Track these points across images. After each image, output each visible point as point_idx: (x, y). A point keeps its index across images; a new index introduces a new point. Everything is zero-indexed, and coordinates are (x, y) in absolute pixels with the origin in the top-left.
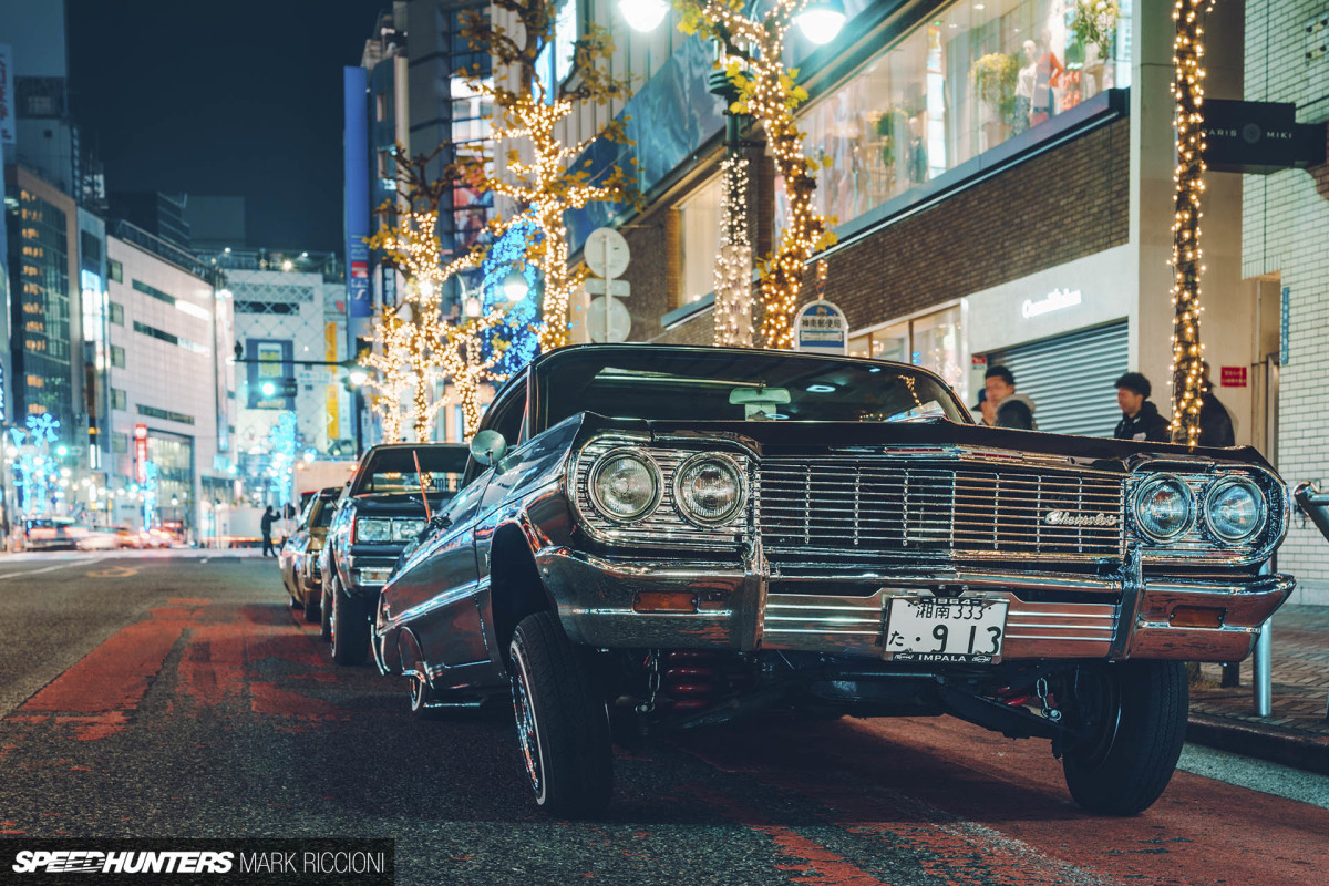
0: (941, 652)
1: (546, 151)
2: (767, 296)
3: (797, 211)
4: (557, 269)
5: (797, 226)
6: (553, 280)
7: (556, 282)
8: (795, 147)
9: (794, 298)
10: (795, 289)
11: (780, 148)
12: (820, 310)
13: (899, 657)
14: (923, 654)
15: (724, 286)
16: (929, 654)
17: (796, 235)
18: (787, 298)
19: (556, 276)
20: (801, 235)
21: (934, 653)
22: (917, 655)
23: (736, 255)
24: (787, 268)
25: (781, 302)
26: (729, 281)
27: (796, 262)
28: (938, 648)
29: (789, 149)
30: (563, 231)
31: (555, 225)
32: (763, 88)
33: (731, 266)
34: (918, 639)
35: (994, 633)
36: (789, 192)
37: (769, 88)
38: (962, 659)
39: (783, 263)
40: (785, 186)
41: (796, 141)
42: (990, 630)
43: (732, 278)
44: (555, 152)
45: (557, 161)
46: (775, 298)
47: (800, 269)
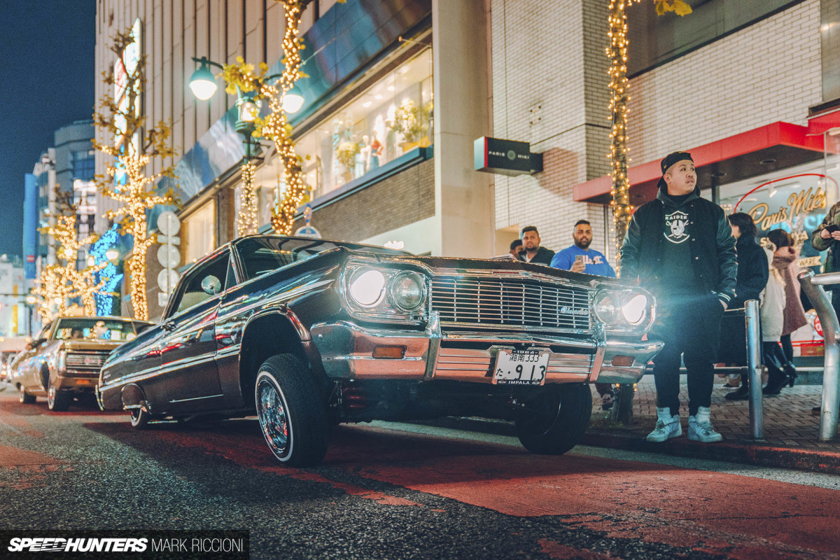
0: (518, 380)
1: (136, 179)
2: (276, 225)
3: (292, 183)
4: (141, 234)
5: (292, 190)
6: (138, 239)
7: (141, 241)
8: (291, 150)
9: (290, 227)
10: (291, 222)
11: (282, 150)
12: (307, 231)
13: (500, 382)
14: (511, 380)
15: (243, 227)
16: (513, 381)
17: (291, 195)
18: (287, 227)
19: (140, 238)
20: (294, 195)
21: (516, 380)
22: (508, 381)
23: (250, 212)
24: (287, 211)
25: (284, 228)
26: (246, 225)
27: (292, 208)
28: (517, 378)
29: (288, 151)
30: (144, 217)
31: (140, 213)
32: (275, 119)
33: (248, 217)
34: (509, 372)
35: (542, 369)
36: (287, 173)
37: (278, 119)
38: (528, 383)
39: (285, 208)
40: (286, 170)
41: (291, 147)
42: (541, 367)
43: (248, 223)
44: (140, 180)
45: (141, 184)
46: (281, 226)
47: (294, 212)
